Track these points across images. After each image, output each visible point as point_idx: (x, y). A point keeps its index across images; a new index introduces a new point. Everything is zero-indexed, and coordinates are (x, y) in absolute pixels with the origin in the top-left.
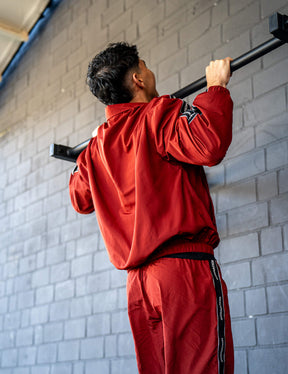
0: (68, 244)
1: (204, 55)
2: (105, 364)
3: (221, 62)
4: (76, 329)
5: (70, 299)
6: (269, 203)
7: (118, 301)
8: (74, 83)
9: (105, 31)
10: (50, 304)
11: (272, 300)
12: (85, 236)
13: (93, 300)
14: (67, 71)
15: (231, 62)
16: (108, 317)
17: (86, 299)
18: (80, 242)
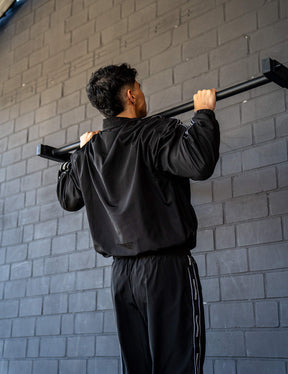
0: (26, 228)
1: (165, 69)
2: (61, 340)
3: (209, 92)
4: (32, 306)
5: (27, 279)
6: (224, 204)
7: (76, 283)
8: (36, 80)
9: (69, 36)
10: (5, 282)
11: (225, 289)
12: (44, 222)
13: (50, 281)
14: (29, 68)
15: (216, 93)
16: (66, 296)
17: (43, 279)
18: (38, 227)
